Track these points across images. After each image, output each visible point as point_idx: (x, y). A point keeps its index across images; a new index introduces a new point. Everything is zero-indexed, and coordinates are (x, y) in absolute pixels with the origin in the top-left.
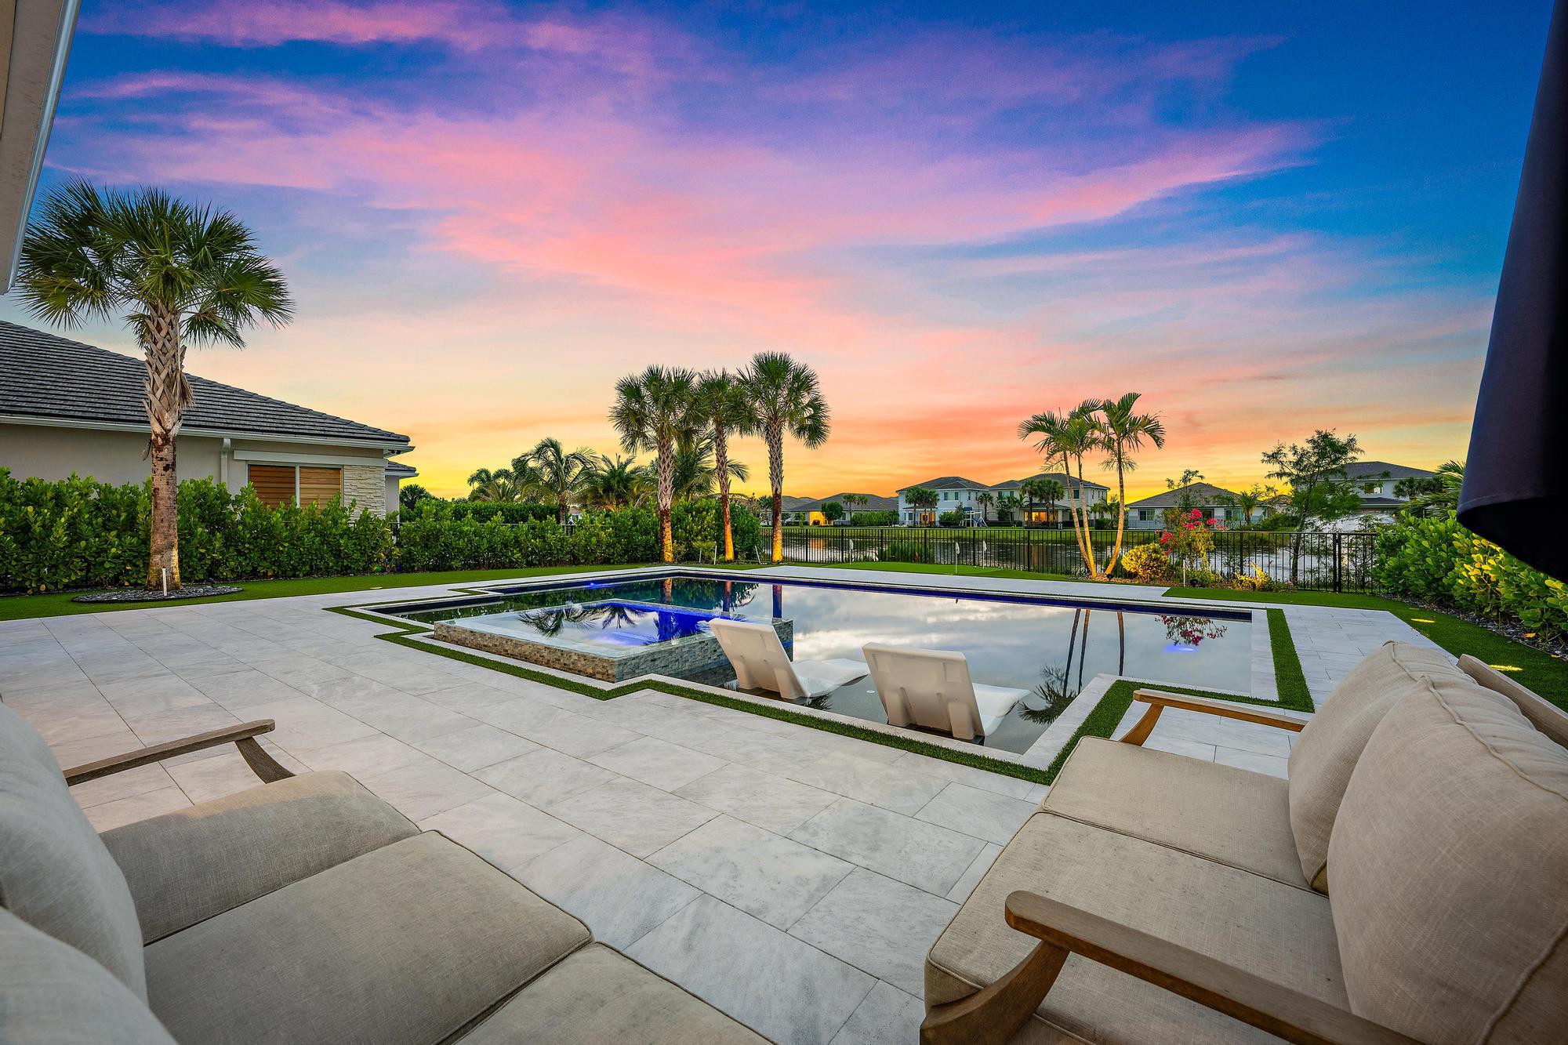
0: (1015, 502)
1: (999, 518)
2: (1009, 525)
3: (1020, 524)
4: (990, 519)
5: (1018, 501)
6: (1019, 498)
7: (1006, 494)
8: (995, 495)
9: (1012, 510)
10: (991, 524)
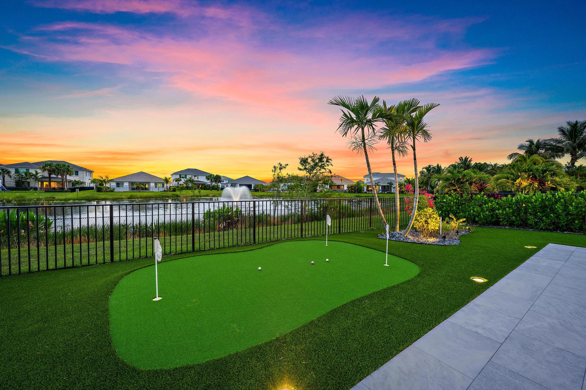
0: (32, 176)
1: (16, 185)
2: (26, 189)
3: (36, 189)
4: (7, 185)
5: (34, 175)
6: (34, 173)
7: (22, 171)
8: (13, 171)
9: (28, 180)
10: (11, 189)
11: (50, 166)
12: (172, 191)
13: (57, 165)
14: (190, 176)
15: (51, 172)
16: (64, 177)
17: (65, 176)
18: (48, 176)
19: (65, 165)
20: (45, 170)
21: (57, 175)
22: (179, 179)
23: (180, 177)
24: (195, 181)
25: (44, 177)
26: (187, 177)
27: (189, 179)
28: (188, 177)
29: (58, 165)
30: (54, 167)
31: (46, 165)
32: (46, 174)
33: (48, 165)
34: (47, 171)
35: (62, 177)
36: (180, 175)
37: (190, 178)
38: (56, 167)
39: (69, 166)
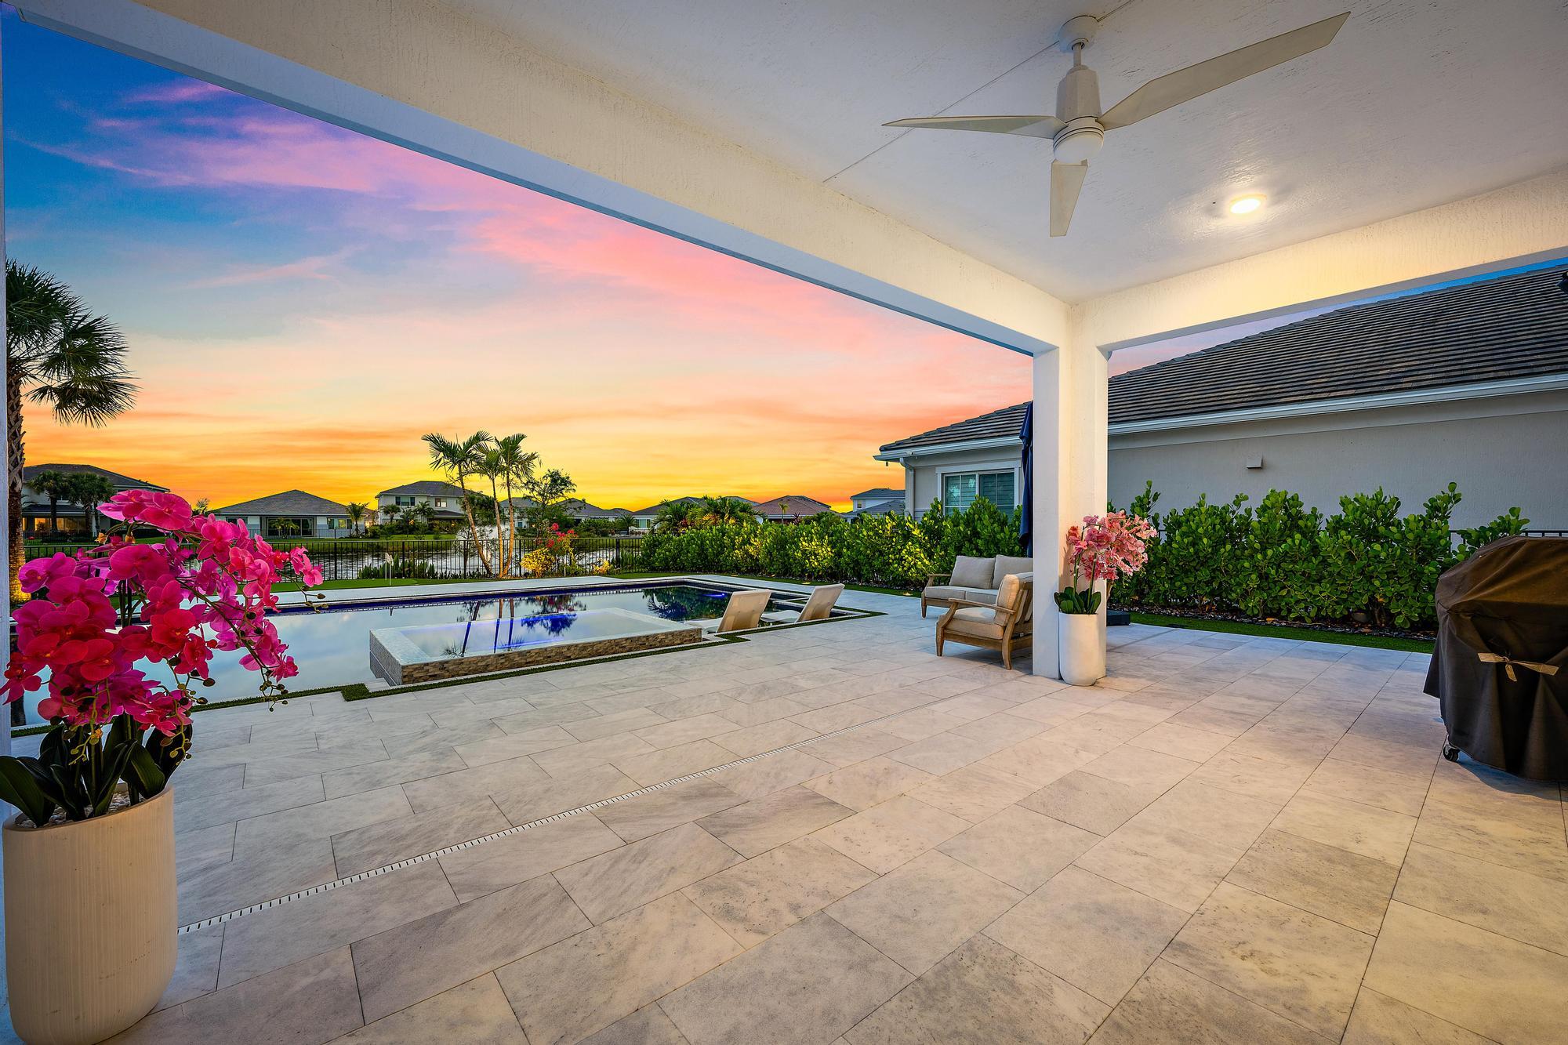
11: (55, 479)
12: (372, 537)
13: (72, 478)
14: (424, 500)
15: (56, 494)
16: (91, 507)
17: (92, 504)
18: (50, 504)
19: (94, 478)
20: (43, 490)
21: (73, 502)
22: (393, 507)
23: (398, 503)
24: (435, 512)
25: (35, 506)
26: (417, 503)
27: (421, 506)
28: (419, 501)
29: (76, 477)
30: (66, 481)
31: (44, 477)
32: (44, 499)
33: (50, 477)
34: (46, 491)
35: (85, 507)
36: (398, 499)
37: (424, 506)
38: (71, 482)
39: (103, 480)
